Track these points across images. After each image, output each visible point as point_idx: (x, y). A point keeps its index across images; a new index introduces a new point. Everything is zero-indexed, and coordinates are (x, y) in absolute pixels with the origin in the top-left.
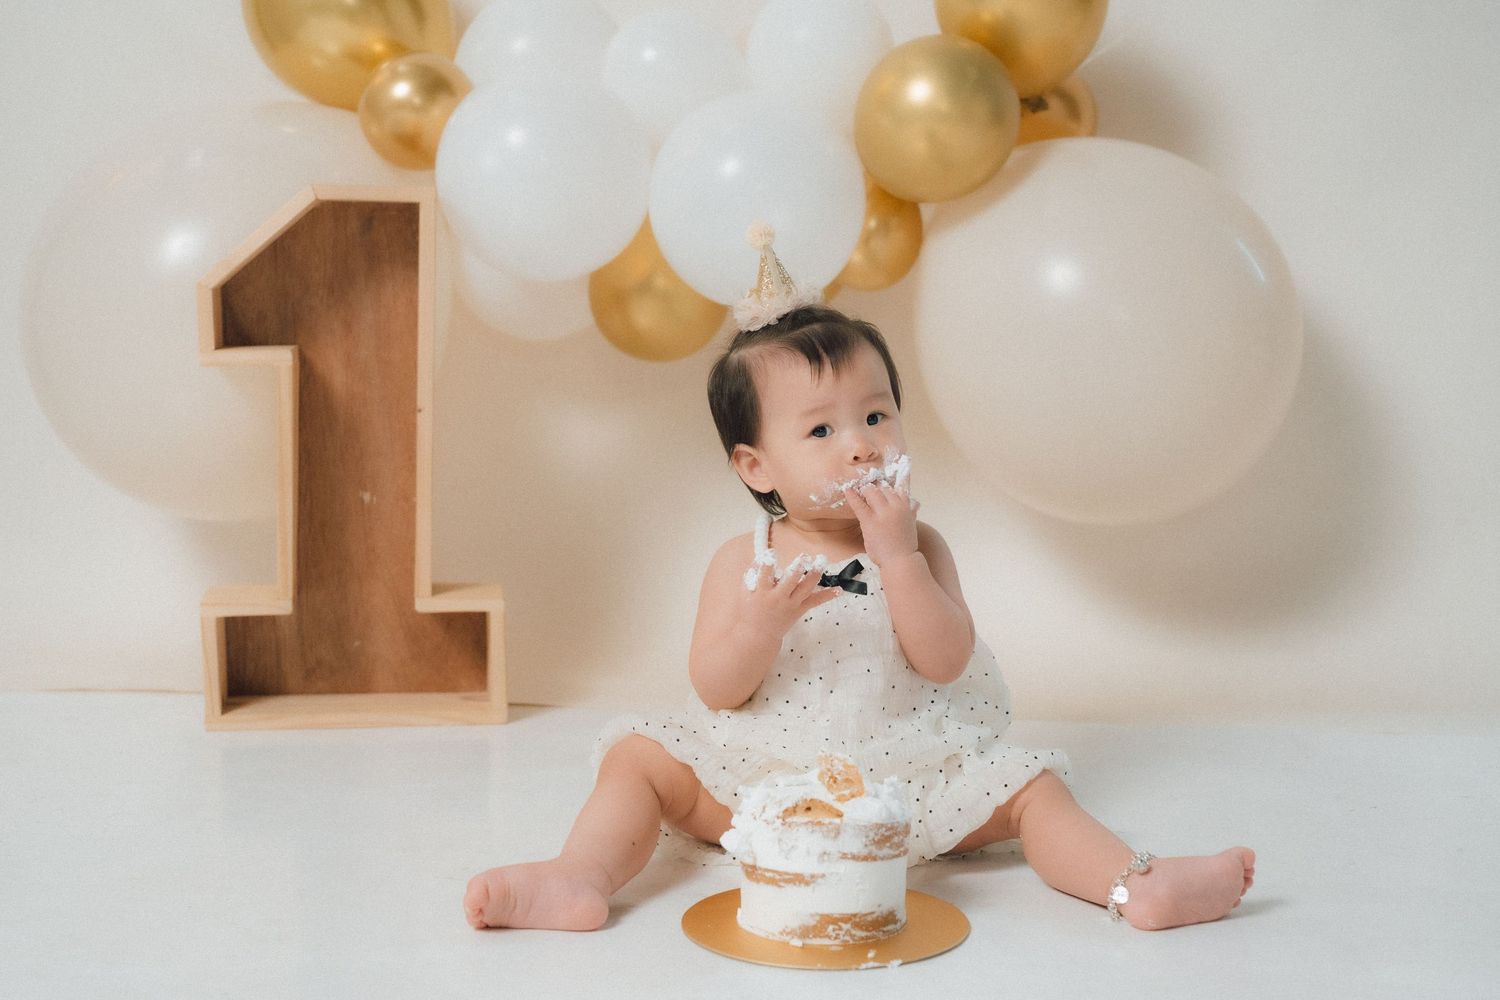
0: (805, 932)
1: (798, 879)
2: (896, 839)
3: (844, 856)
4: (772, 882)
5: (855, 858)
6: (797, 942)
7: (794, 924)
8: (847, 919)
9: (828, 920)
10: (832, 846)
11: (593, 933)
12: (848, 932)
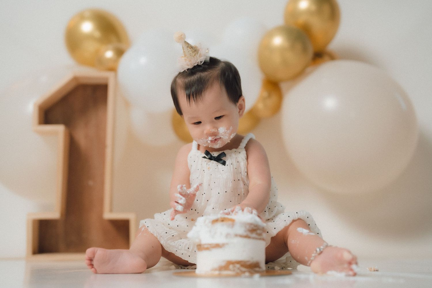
0: (221, 268)
1: (217, 246)
2: (259, 232)
3: (236, 235)
4: (207, 249)
5: (241, 236)
6: (217, 273)
7: (216, 266)
8: (238, 262)
9: (230, 263)
10: (231, 231)
11: (140, 274)
12: (239, 269)
